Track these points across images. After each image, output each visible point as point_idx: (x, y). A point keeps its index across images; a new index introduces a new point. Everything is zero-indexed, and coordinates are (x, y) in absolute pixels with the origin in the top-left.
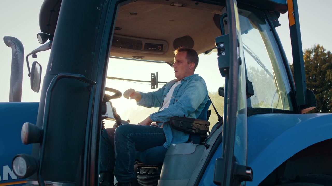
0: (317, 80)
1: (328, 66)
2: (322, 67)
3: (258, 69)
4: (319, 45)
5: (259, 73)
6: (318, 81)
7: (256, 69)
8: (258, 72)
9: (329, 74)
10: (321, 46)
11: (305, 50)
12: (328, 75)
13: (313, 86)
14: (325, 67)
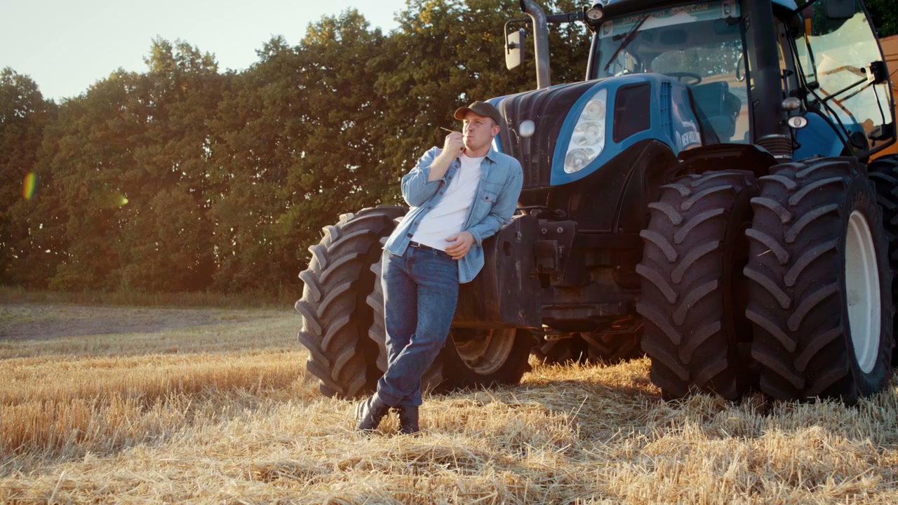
0: (354, 93)
1: (379, 64)
2: (367, 64)
3: (197, 50)
4: (356, 11)
5: (200, 61)
6: (354, 96)
7: (194, 50)
8: (199, 57)
9: (383, 83)
10: (360, 14)
11: (322, 17)
12: (380, 85)
13: (344, 105)
14: (374, 65)
